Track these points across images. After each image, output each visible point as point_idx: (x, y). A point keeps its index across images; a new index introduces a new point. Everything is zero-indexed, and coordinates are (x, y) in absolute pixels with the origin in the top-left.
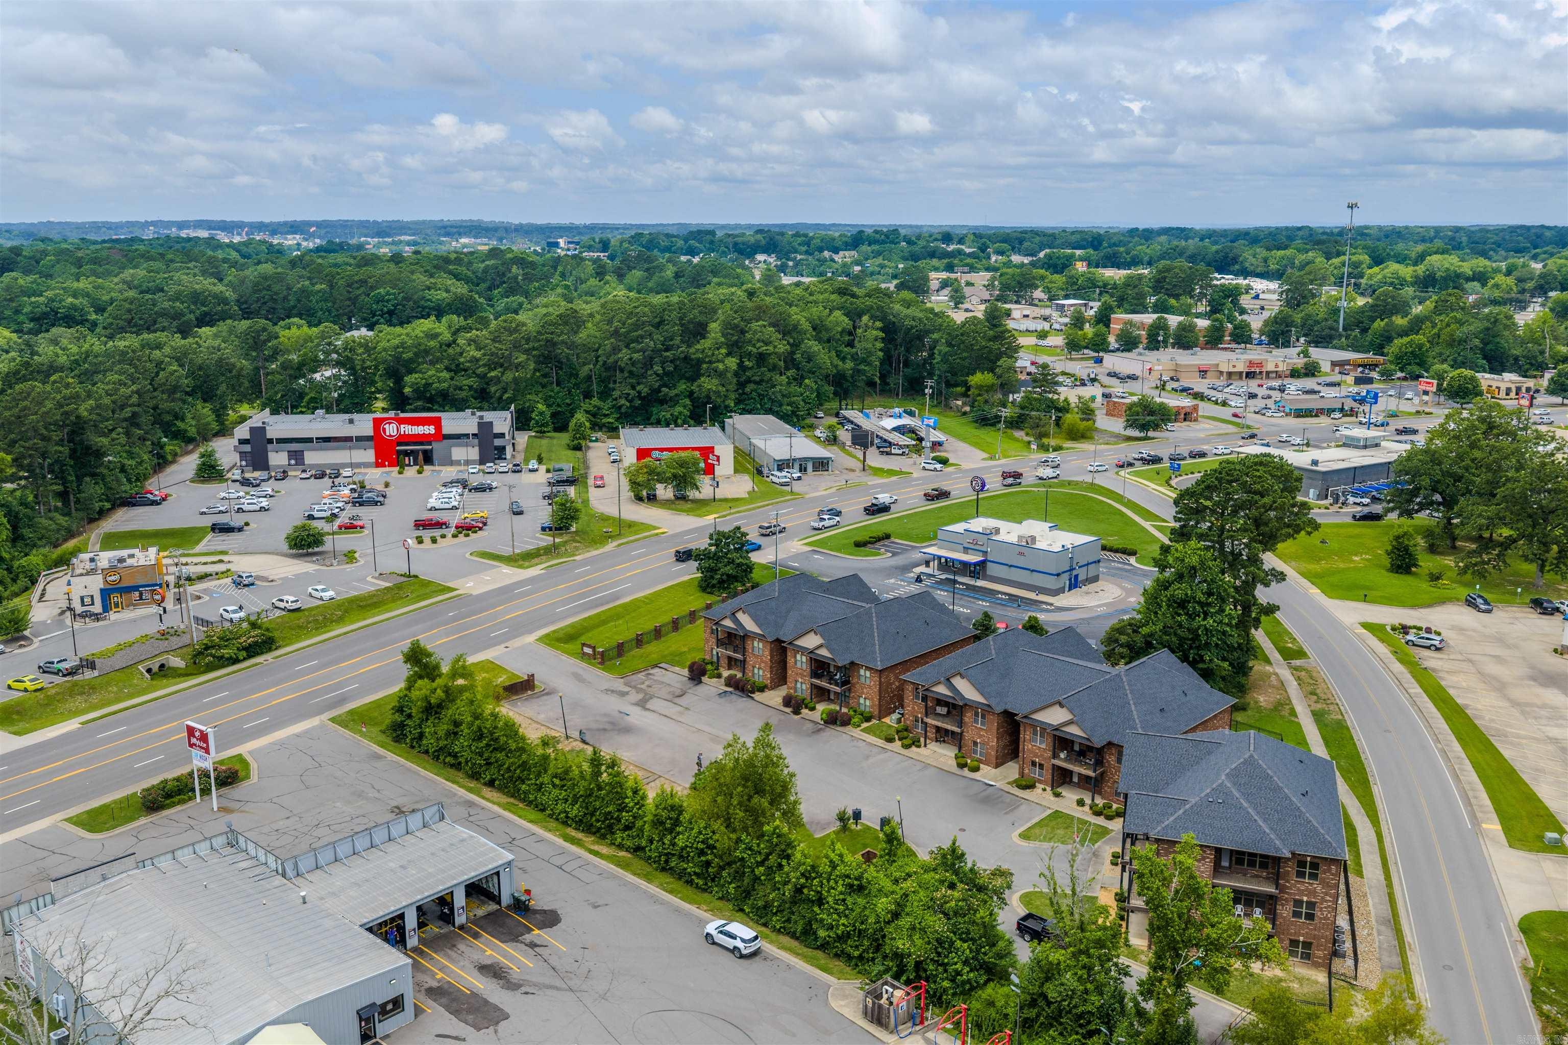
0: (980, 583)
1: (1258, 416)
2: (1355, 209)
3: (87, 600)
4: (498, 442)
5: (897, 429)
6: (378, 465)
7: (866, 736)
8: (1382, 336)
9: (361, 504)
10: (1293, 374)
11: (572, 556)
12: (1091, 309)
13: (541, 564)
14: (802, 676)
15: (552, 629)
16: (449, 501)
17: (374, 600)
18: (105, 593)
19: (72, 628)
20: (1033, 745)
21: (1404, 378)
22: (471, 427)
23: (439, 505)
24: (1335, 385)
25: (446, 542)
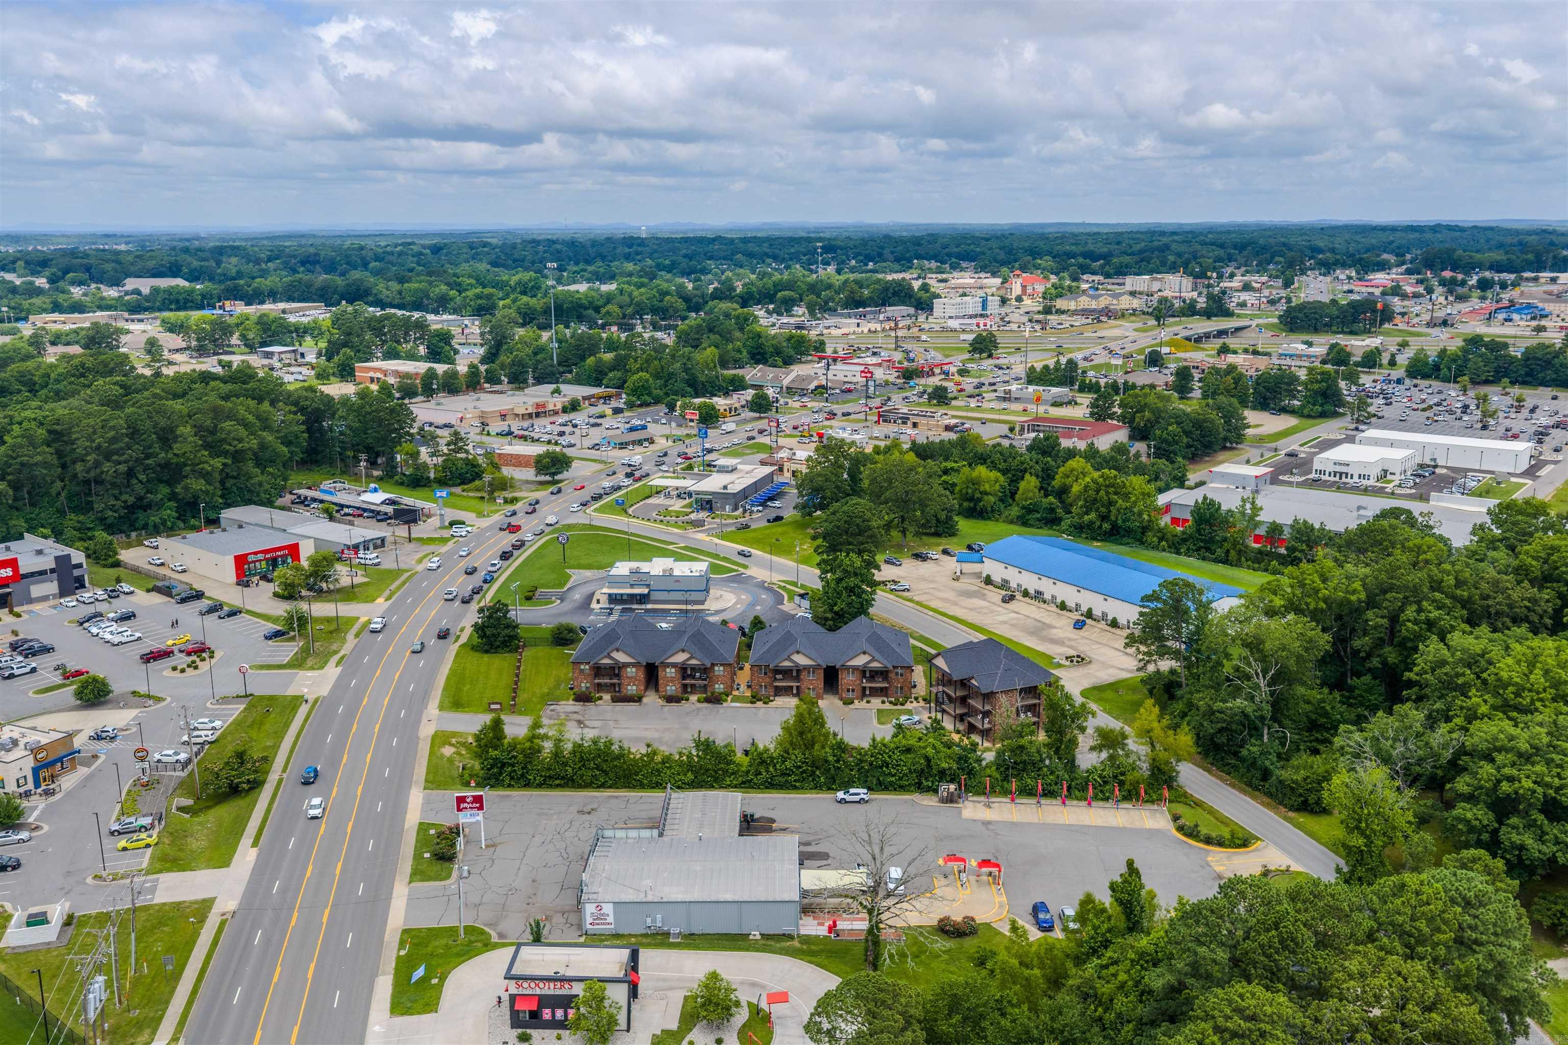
0: (649, 606)
1: (593, 451)
3: (22, 781)
4: (76, 573)
5: (383, 503)
7: (733, 704)
9: (34, 655)
10: (565, 410)
11: (336, 652)
12: (302, 355)
13: (326, 663)
14: (672, 681)
15: (437, 702)
16: (129, 633)
17: (250, 720)
18: (36, 771)
19: (41, 806)
20: (847, 680)
21: (640, 406)
22: (47, 563)
23: (124, 640)
24: (602, 416)
25: (204, 667)
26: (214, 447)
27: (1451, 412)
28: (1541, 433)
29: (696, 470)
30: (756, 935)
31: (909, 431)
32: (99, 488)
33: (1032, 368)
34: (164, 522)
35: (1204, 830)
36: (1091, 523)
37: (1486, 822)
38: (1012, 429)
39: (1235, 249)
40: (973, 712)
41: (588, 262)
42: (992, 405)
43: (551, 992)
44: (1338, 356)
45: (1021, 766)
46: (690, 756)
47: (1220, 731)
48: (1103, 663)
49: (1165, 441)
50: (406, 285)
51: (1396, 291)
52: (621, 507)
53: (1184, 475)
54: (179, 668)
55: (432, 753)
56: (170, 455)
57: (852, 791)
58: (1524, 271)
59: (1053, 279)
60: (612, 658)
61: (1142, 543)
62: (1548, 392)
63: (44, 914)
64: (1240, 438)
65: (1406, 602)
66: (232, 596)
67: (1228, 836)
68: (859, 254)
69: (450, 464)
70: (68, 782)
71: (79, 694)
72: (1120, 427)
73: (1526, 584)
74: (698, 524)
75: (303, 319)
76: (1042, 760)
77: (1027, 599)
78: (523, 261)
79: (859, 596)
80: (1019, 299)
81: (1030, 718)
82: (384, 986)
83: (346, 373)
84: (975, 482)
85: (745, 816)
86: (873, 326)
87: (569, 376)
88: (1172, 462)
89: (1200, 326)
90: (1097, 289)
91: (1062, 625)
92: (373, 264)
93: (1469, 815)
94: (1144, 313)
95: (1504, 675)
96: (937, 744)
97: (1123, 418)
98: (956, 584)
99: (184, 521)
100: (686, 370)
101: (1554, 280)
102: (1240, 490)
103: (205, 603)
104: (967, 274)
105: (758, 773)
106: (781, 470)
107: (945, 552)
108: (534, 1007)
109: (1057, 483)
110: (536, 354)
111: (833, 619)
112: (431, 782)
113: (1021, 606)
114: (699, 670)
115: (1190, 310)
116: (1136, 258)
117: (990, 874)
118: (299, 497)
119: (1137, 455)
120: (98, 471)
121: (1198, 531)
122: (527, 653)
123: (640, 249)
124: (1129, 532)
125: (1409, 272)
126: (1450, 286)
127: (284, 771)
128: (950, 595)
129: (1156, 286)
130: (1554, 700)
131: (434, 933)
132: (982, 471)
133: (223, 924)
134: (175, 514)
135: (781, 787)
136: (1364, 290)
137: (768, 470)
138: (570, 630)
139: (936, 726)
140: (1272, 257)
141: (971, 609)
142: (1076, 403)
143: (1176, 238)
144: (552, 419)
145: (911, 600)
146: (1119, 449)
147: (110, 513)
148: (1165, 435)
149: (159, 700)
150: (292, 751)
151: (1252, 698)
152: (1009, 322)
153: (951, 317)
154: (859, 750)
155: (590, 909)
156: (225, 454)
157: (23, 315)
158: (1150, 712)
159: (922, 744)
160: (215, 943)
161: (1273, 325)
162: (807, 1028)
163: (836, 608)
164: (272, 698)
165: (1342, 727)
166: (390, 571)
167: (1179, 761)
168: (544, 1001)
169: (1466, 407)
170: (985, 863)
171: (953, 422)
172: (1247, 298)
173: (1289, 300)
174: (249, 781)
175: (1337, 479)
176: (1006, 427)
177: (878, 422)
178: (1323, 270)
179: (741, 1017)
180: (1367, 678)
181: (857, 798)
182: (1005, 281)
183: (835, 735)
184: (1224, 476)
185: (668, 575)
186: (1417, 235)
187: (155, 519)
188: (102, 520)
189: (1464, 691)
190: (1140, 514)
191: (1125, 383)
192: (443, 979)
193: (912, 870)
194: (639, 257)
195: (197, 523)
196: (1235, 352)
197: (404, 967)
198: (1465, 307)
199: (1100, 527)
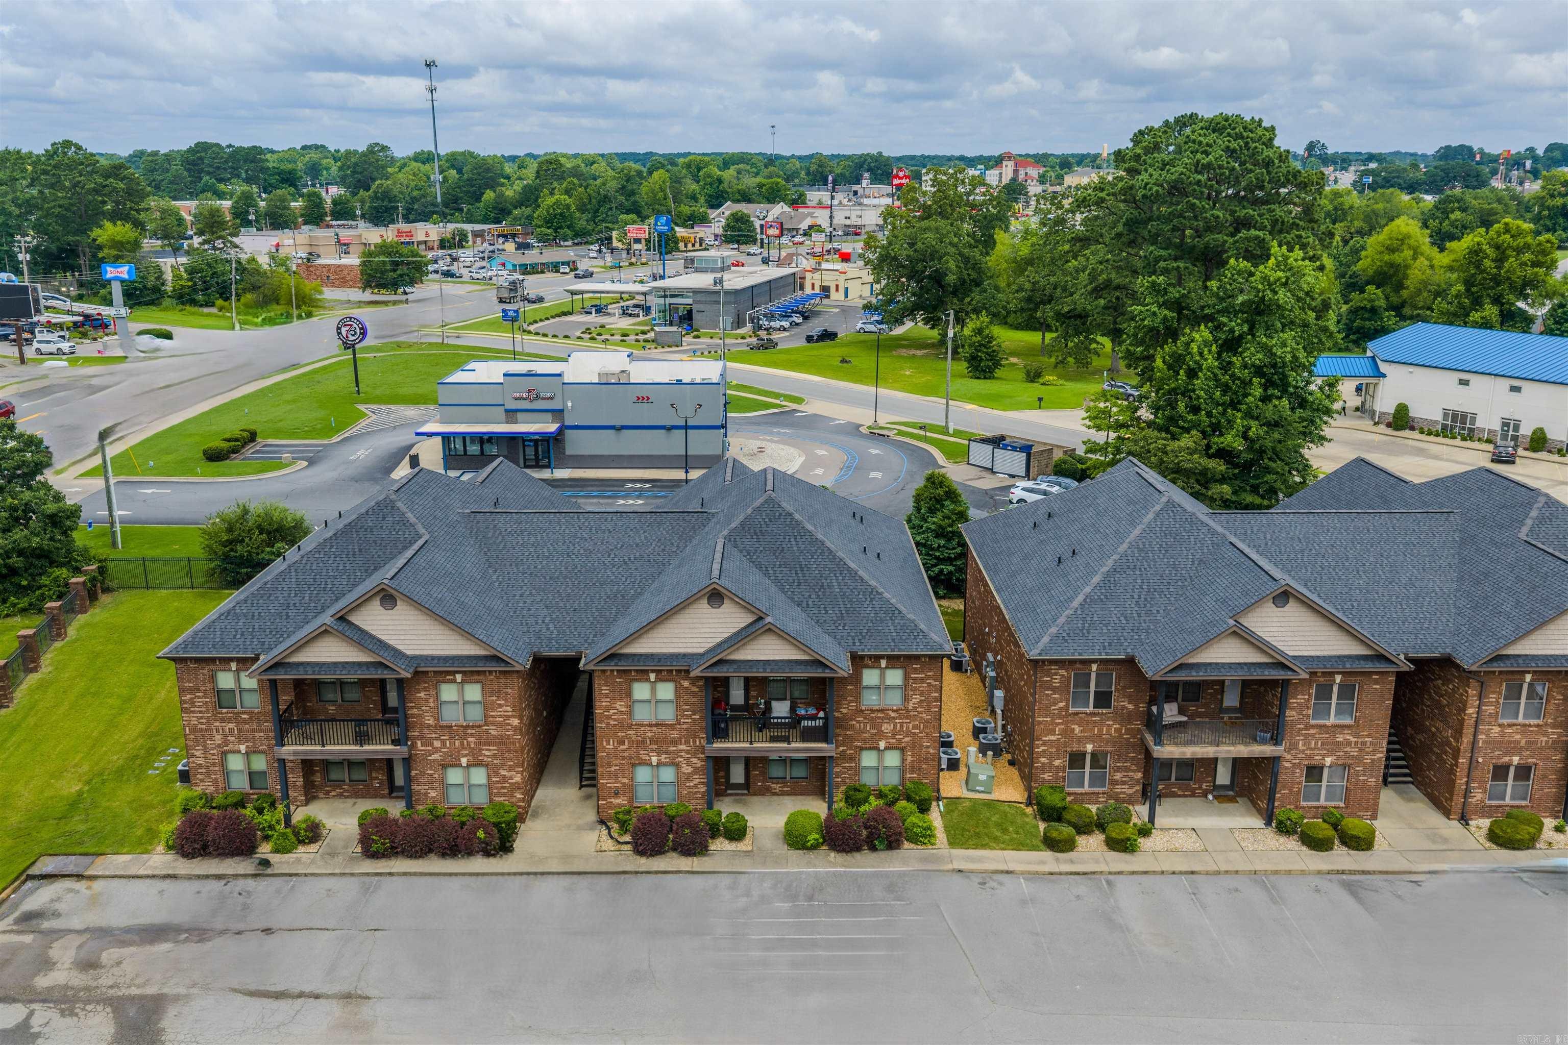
0: (562, 473)
2: (433, 68)
7: (960, 851)
8: (494, 208)
10: (443, 245)
14: (661, 744)
21: (557, 240)
24: (500, 251)
52: (514, 323)
60: (363, 639)
74: (668, 343)
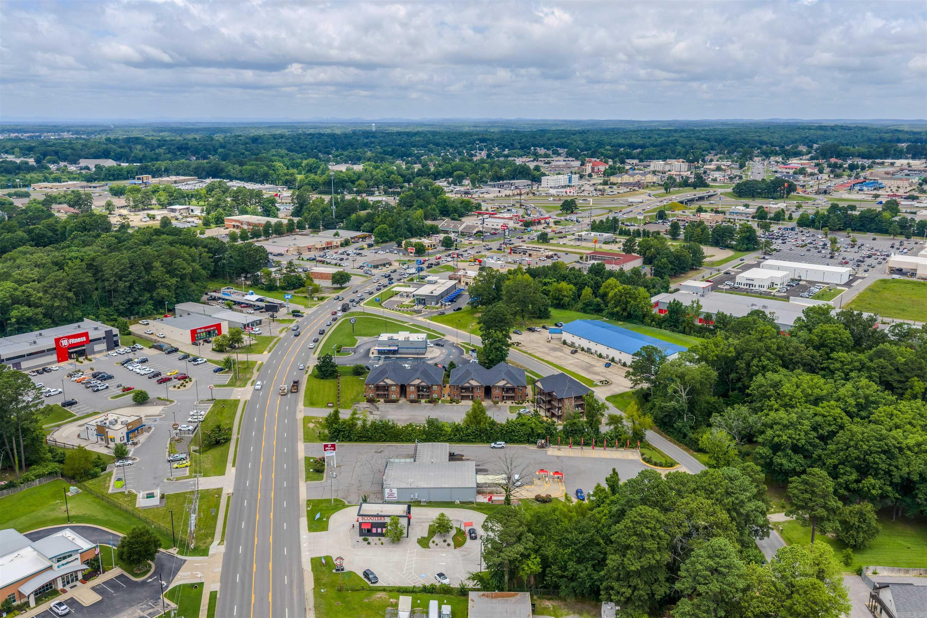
0: (398, 356)
1: (360, 270)
3: (123, 439)
4: (115, 339)
5: (257, 300)
6: (59, 361)
7: (442, 404)
9: (105, 380)
10: (342, 245)
11: (250, 379)
12: (192, 211)
13: (246, 384)
14: (413, 393)
15: (302, 402)
16: (148, 369)
17: (216, 411)
18: (128, 434)
19: (133, 450)
20: (496, 392)
21: (382, 242)
22: (101, 334)
23: (146, 372)
24: (362, 249)
25: (189, 385)
26: (171, 272)
27: (816, 248)
28: (860, 261)
29: (415, 281)
30: (458, 502)
31: (527, 259)
32: (116, 294)
33: (594, 221)
34: (147, 311)
35: (654, 460)
36: (618, 312)
37: (768, 454)
38: (581, 258)
39: (716, 142)
40: (553, 407)
41: (344, 149)
42: (572, 243)
43: (376, 521)
44: (761, 215)
45: (574, 432)
46: (424, 427)
47: (666, 416)
48: (618, 384)
49: (660, 267)
50: (244, 167)
51: (802, 171)
52: (378, 302)
53: (668, 286)
54: (177, 386)
55: (304, 426)
56: (150, 277)
57: (498, 443)
58: (876, 159)
59: (611, 162)
60: (385, 382)
61: (642, 322)
62: (872, 235)
63: (153, 493)
64: (700, 264)
65: (754, 357)
66: (193, 351)
67: (664, 462)
68: (500, 144)
69: (288, 279)
70: (142, 438)
71: (135, 399)
72: (638, 258)
73: (811, 348)
74: (418, 312)
75: (187, 187)
76: (584, 429)
77: (583, 352)
78: (306, 147)
79: (501, 352)
80: (590, 175)
81: (580, 410)
82: (304, 522)
83: (219, 222)
84: (560, 290)
85: (450, 454)
86: (508, 192)
87: (342, 225)
88: (663, 279)
89: (689, 193)
90: (635, 169)
91: (600, 365)
92: (220, 150)
93: (761, 451)
94: (659, 185)
95: (785, 391)
96: (537, 422)
97: (639, 252)
98: (548, 344)
99: (157, 310)
100: (407, 223)
101: (892, 164)
102: (695, 295)
103: (180, 354)
104: (561, 159)
105: (455, 435)
106: (460, 281)
107: (544, 327)
108: (369, 527)
109: (601, 291)
110: (323, 212)
111: (488, 363)
112: (307, 439)
113: (580, 355)
114: (426, 388)
115: (685, 183)
116: (659, 149)
117: (558, 478)
118: (211, 297)
119: (645, 274)
120: (116, 285)
121: (671, 317)
122: (342, 379)
123: (373, 140)
124: (636, 317)
125: (812, 158)
126: (834, 167)
127: (238, 434)
128: (546, 350)
129: (667, 168)
130: (806, 402)
131: (320, 502)
132: (564, 285)
133: (229, 498)
134: (153, 307)
135: (466, 441)
136: (784, 170)
137: (453, 282)
138: (362, 368)
139: (536, 414)
140: (737, 147)
141: (556, 357)
142: (617, 242)
143: (683, 134)
144: (336, 250)
145: (526, 353)
146: (636, 272)
147: (121, 307)
148: (660, 264)
149: (172, 402)
150: (240, 426)
151: (678, 401)
152: (584, 191)
153: (551, 187)
154: (501, 425)
155: (387, 491)
156: (177, 276)
157: (27, 183)
158: (633, 407)
159: (529, 422)
160: (228, 505)
161: (730, 193)
162: (483, 527)
163: (490, 358)
164: (224, 401)
165: (714, 414)
166: (267, 338)
167: (646, 429)
168: (373, 525)
169: (825, 245)
170: (557, 473)
171: (551, 253)
172: (718, 176)
173: (741, 178)
174: (224, 439)
175: (748, 287)
176: (578, 256)
177: (510, 253)
178: (764, 157)
179: (453, 532)
180: (736, 392)
181: (500, 446)
182: (583, 164)
183: (490, 418)
184: (688, 287)
185: (407, 340)
186: (822, 132)
187: (143, 310)
188: (117, 310)
189: (769, 398)
190: (642, 308)
191: (644, 231)
192: (328, 518)
193: (524, 473)
194: (373, 145)
195: (163, 311)
196: (706, 211)
197: (311, 516)
198: (839, 181)
199: (622, 314)
